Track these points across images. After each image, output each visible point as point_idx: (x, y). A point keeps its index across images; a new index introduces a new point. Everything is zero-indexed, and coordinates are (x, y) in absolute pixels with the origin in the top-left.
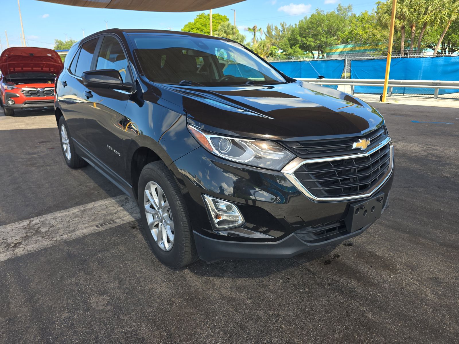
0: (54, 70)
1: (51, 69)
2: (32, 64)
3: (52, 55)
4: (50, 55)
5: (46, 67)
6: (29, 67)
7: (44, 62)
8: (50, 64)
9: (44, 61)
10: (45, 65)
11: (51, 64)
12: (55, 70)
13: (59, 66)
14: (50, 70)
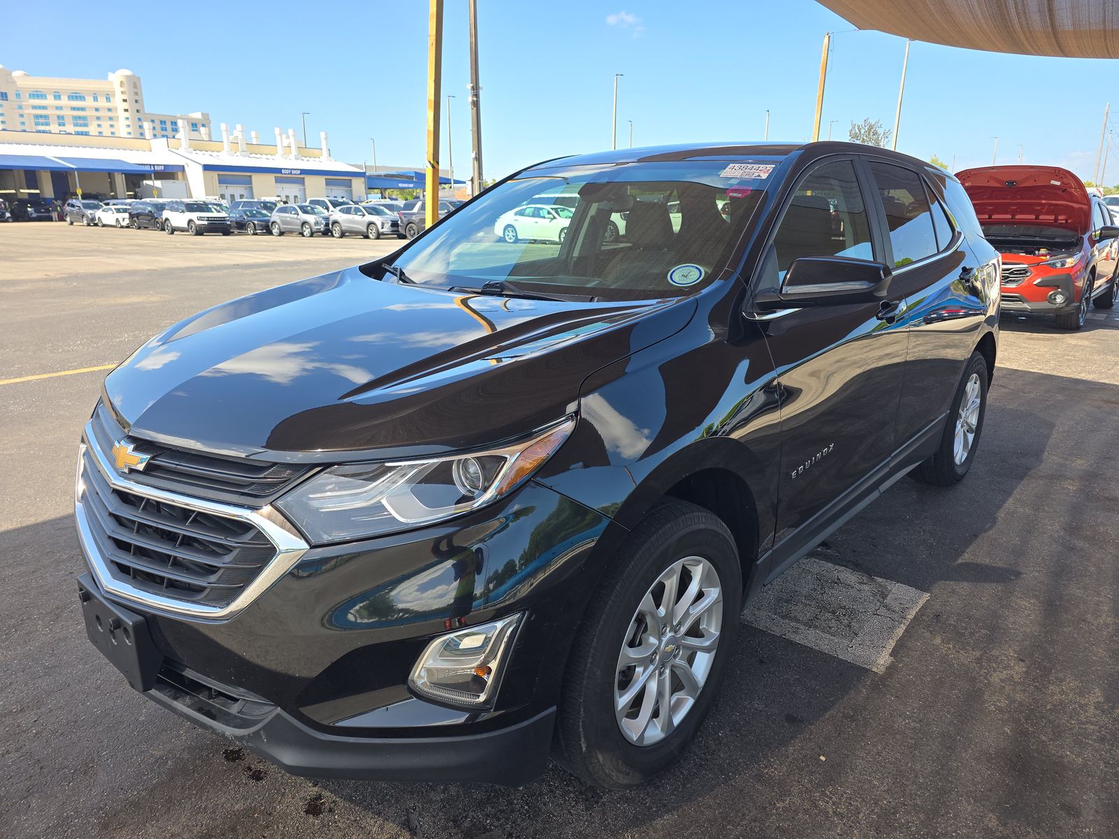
0: (1067, 221)
1: (1060, 217)
2: (1014, 204)
3: (1062, 183)
4: (1058, 183)
5: (1046, 214)
6: (1006, 213)
7: (1043, 202)
8: (1057, 205)
9: (1044, 199)
10: (1046, 207)
11: (1062, 205)
12: (1069, 221)
13: (1082, 208)
14: (1056, 220)
